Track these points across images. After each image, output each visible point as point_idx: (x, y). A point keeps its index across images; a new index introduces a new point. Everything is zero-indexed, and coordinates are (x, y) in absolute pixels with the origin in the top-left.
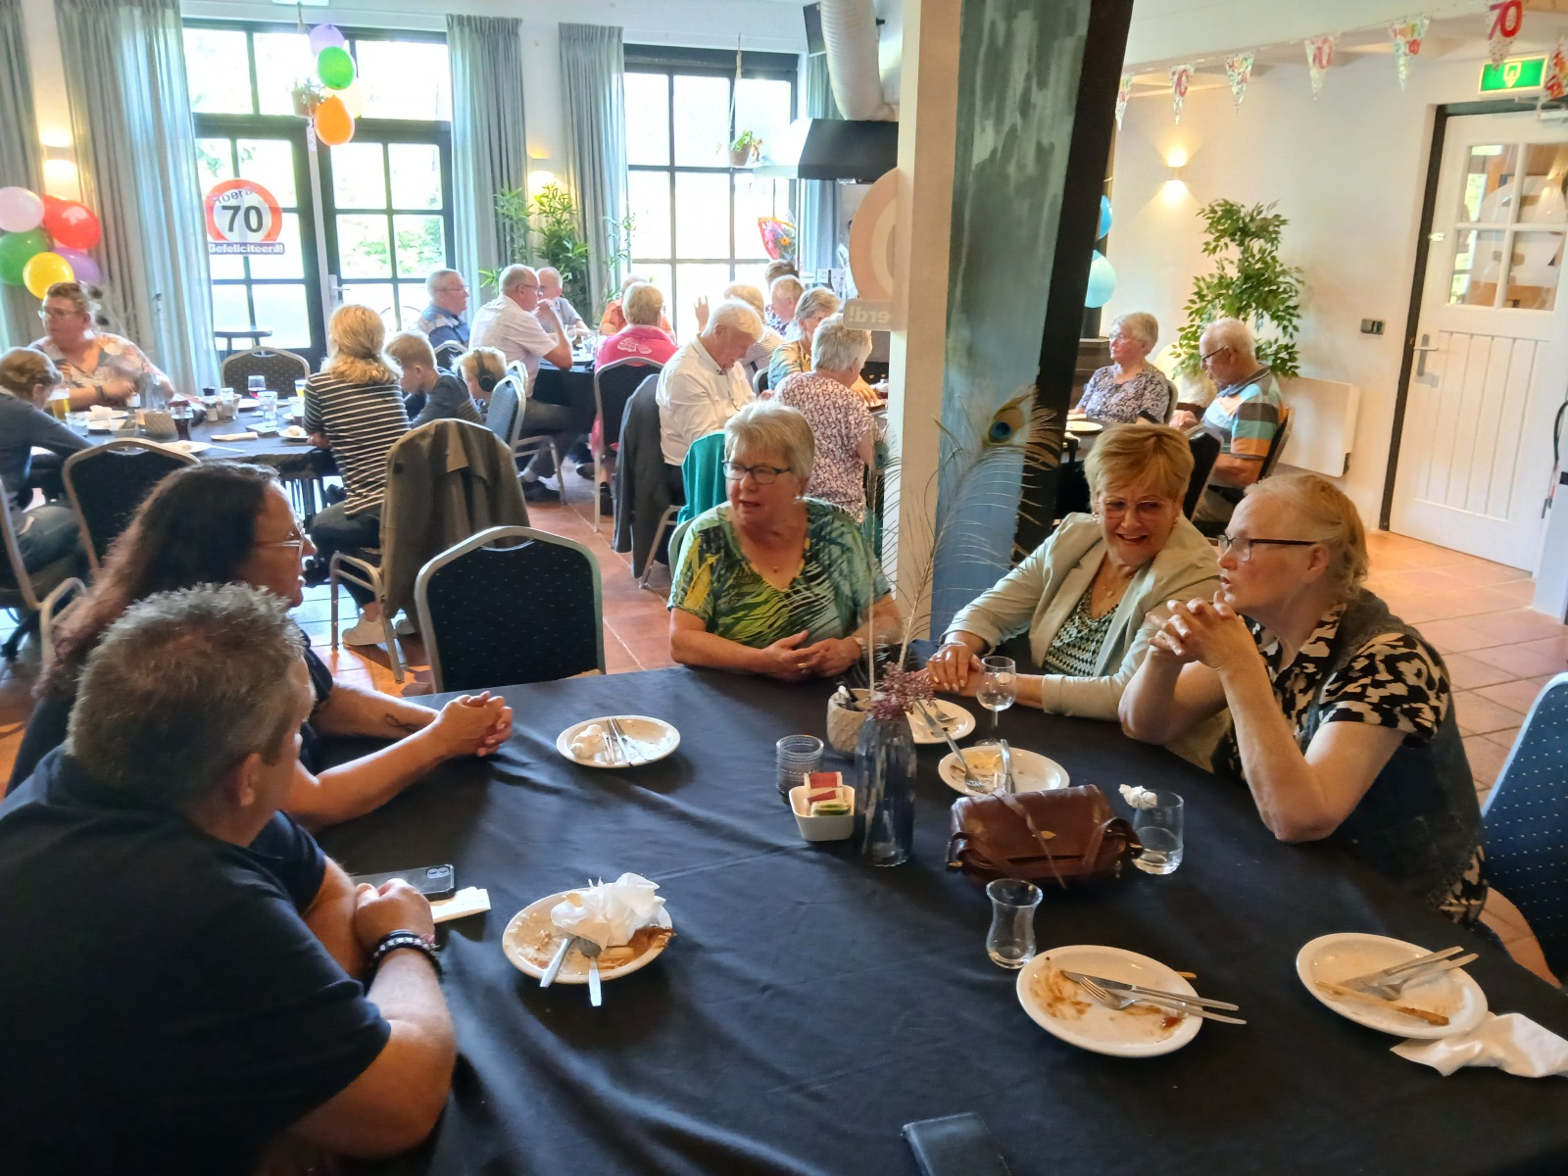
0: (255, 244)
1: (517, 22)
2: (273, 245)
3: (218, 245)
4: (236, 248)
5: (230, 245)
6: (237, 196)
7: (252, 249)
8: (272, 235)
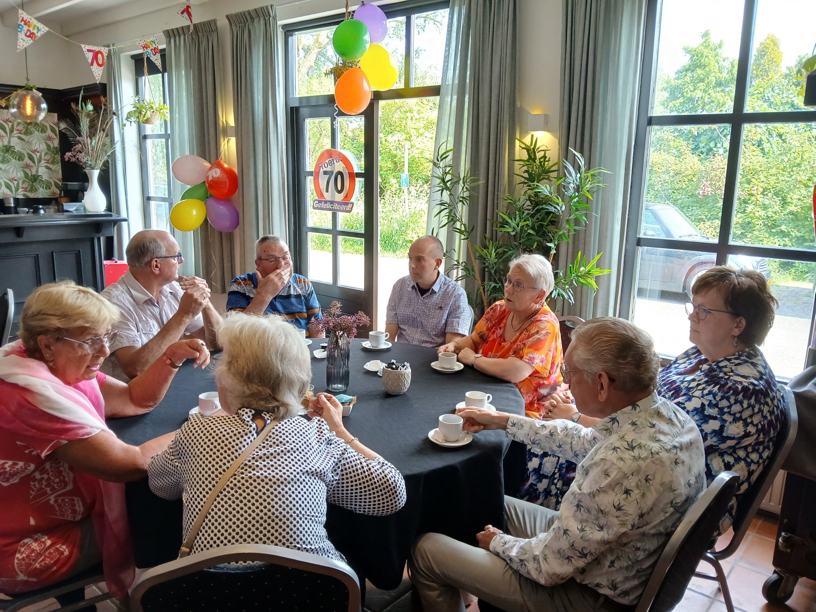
0: (339, 203)
2: (347, 204)
3: (320, 202)
4: (328, 206)
5: (326, 202)
6: (331, 163)
7: (336, 206)
8: (348, 196)
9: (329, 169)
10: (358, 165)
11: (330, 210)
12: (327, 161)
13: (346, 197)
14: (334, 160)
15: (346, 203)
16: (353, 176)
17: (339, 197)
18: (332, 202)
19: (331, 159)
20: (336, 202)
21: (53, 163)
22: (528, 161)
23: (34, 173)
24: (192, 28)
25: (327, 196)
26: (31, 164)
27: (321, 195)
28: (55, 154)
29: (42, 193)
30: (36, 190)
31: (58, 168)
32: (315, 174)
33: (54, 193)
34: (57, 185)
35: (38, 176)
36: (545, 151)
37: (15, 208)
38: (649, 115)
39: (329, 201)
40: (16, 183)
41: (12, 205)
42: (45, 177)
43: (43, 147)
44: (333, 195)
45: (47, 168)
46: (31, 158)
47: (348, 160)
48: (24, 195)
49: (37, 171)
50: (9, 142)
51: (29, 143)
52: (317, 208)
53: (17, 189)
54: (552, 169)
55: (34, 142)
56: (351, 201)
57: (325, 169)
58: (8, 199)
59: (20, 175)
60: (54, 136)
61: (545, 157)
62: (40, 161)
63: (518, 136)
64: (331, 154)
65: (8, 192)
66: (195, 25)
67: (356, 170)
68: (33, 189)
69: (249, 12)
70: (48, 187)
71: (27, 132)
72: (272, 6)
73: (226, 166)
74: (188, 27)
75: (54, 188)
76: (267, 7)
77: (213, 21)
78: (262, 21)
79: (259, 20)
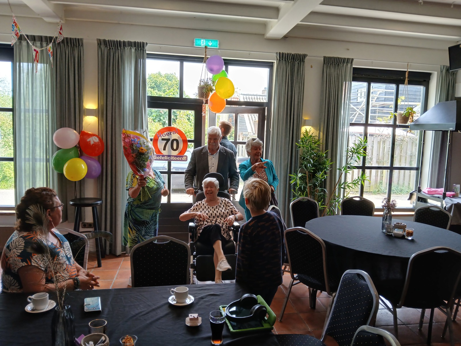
0: (175, 156)
1: (305, 56)
2: (182, 157)
3: (158, 156)
4: (166, 158)
5: (163, 156)
6: (169, 134)
7: (172, 158)
8: (182, 152)
9: (167, 137)
11: (167, 160)
12: (165, 133)
13: (180, 153)
14: (171, 132)
15: (180, 157)
17: (176, 153)
18: (169, 156)
20: (172, 156)
24: (60, 40)
25: (165, 153)
27: (159, 152)
32: (155, 140)
39: (166, 156)
44: (169, 151)
47: (184, 133)
52: (156, 160)
56: (185, 155)
57: (163, 137)
66: (64, 38)
67: (188, 138)
69: (120, 42)
72: (147, 44)
76: (143, 43)
77: (82, 40)
78: (133, 50)
79: (131, 48)
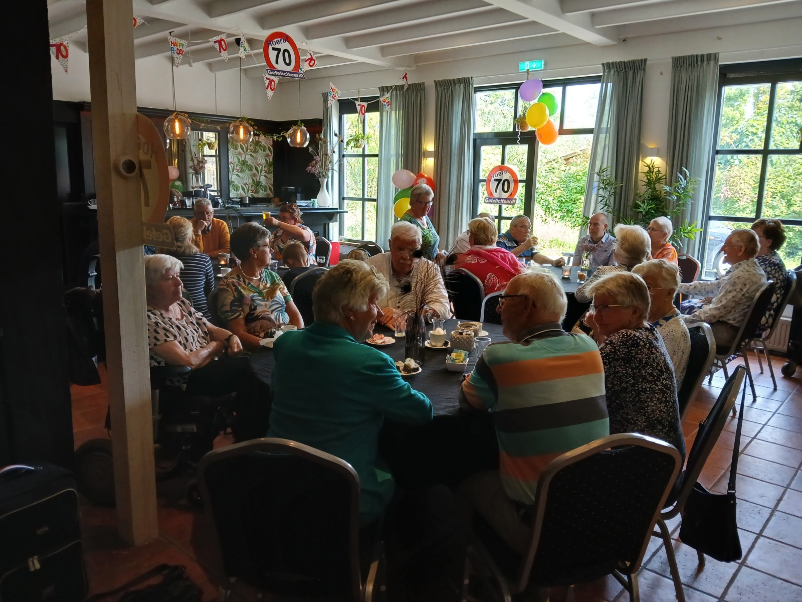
0: (505, 199)
2: (512, 200)
3: (489, 198)
4: (496, 201)
5: (494, 199)
6: (501, 174)
7: (503, 201)
8: (513, 194)
9: (499, 178)
10: (522, 175)
11: (498, 203)
12: (498, 173)
13: (511, 195)
14: (502, 172)
15: (510, 200)
16: (517, 182)
17: (506, 195)
18: (500, 199)
19: (501, 171)
20: (503, 199)
21: (268, 173)
22: (648, 172)
23: (258, 180)
24: (406, 87)
25: (496, 195)
26: (257, 174)
27: (490, 194)
28: (270, 167)
29: (262, 194)
30: (258, 192)
31: (271, 176)
32: (488, 181)
33: (268, 194)
34: (270, 189)
35: (260, 182)
36: (659, 168)
37: (249, 204)
38: (717, 149)
39: (497, 198)
40: (247, 186)
41: (248, 202)
42: (264, 183)
43: (264, 161)
44: (500, 194)
45: (265, 176)
46: (257, 169)
47: (514, 172)
48: (252, 195)
49: (260, 179)
50: (245, 158)
51: (256, 158)
52: (488, 203)
53: (248, 191)
54: (663, 178)
55: (259, 158)
56: (515, 197)
57: (495, 178)
58: (245, 198)
59: (251, 181)
60: (270, 154)
61: (659, 171)
62: (261, 172)
63: (641, 159)
64: (502, 168)
65: (244, 193)
66: (409, 85)
67: (519, 178)
68: (257, 192)
69: (450, 80)
70: (265, 190)
71: (255, 151)
72: (472, 77)
73: (426, 176)
74: (402, 86)
75: (269, 191)
76: (469, 78)
77: (423, 83)
78: (462, 86)
79: (460, 85)
